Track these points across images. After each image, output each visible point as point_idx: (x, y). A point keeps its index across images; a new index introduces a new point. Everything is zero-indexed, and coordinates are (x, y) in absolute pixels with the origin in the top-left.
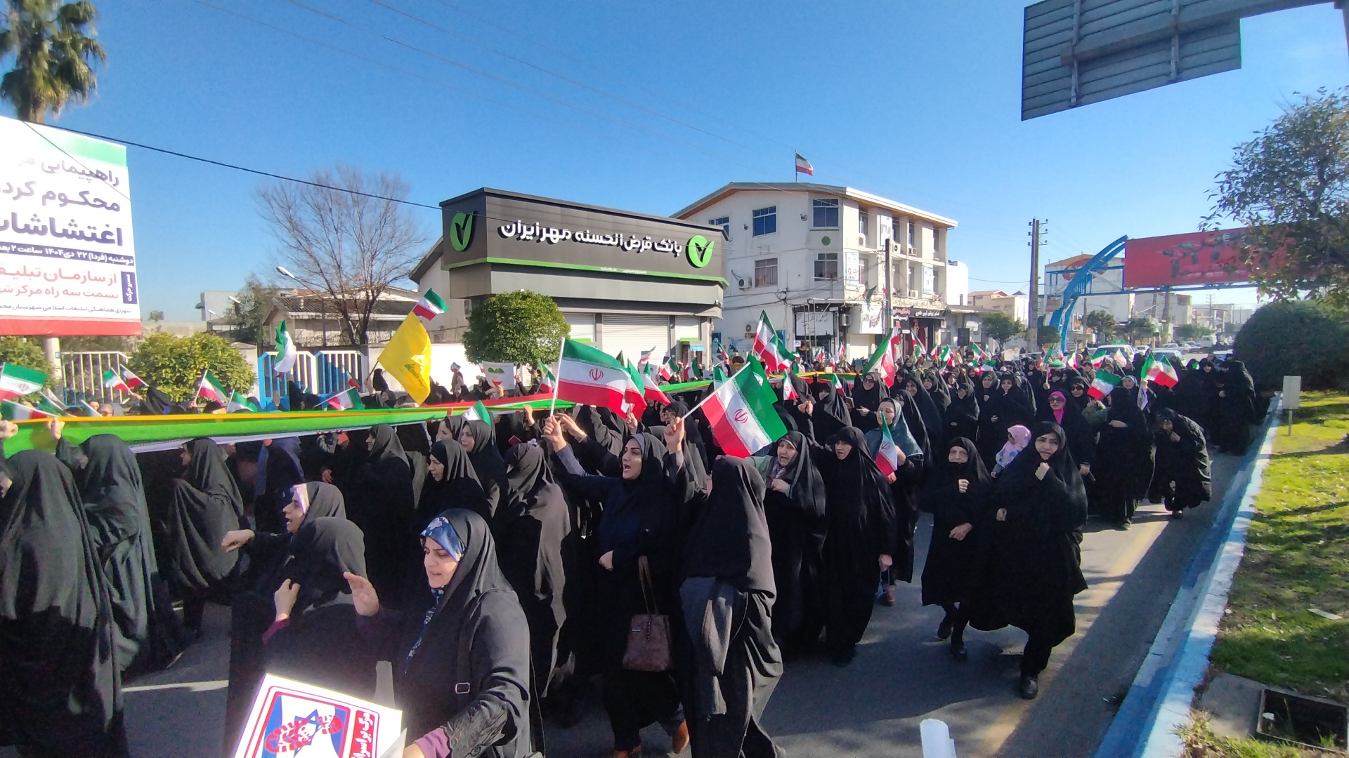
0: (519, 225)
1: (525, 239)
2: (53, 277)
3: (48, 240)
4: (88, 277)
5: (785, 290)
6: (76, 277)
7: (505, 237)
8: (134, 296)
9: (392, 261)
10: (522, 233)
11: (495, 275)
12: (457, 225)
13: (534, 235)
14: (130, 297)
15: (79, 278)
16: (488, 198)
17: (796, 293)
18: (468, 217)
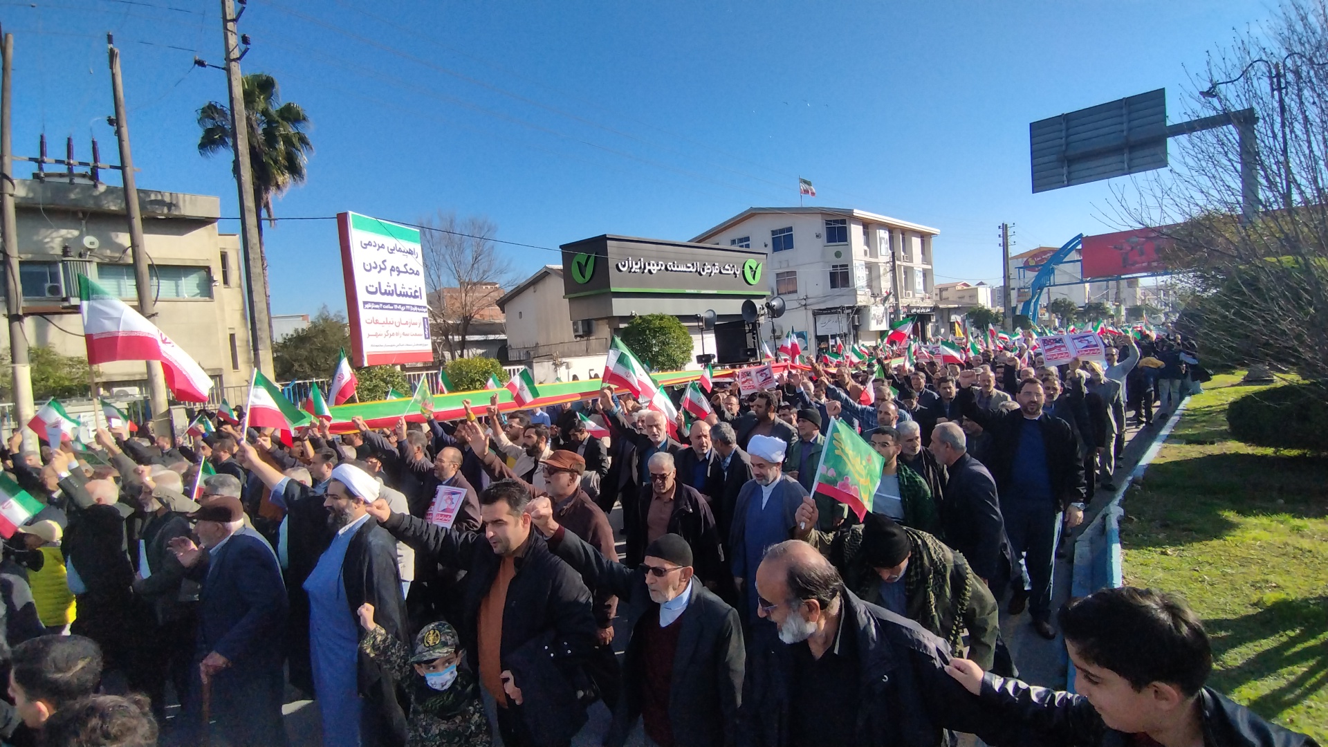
0: (630, 262)
1: (635, 272)
2: (398, 324)
4: (411, 323)
5: (805, 297)
7: (620, 271)
10: (632, 268)
11: (615, 302)
12: (579, 263)
13: (640, 268)
15: (408, 324)
16: (608, 242)
17: (814, 299)
18: (589, 257)
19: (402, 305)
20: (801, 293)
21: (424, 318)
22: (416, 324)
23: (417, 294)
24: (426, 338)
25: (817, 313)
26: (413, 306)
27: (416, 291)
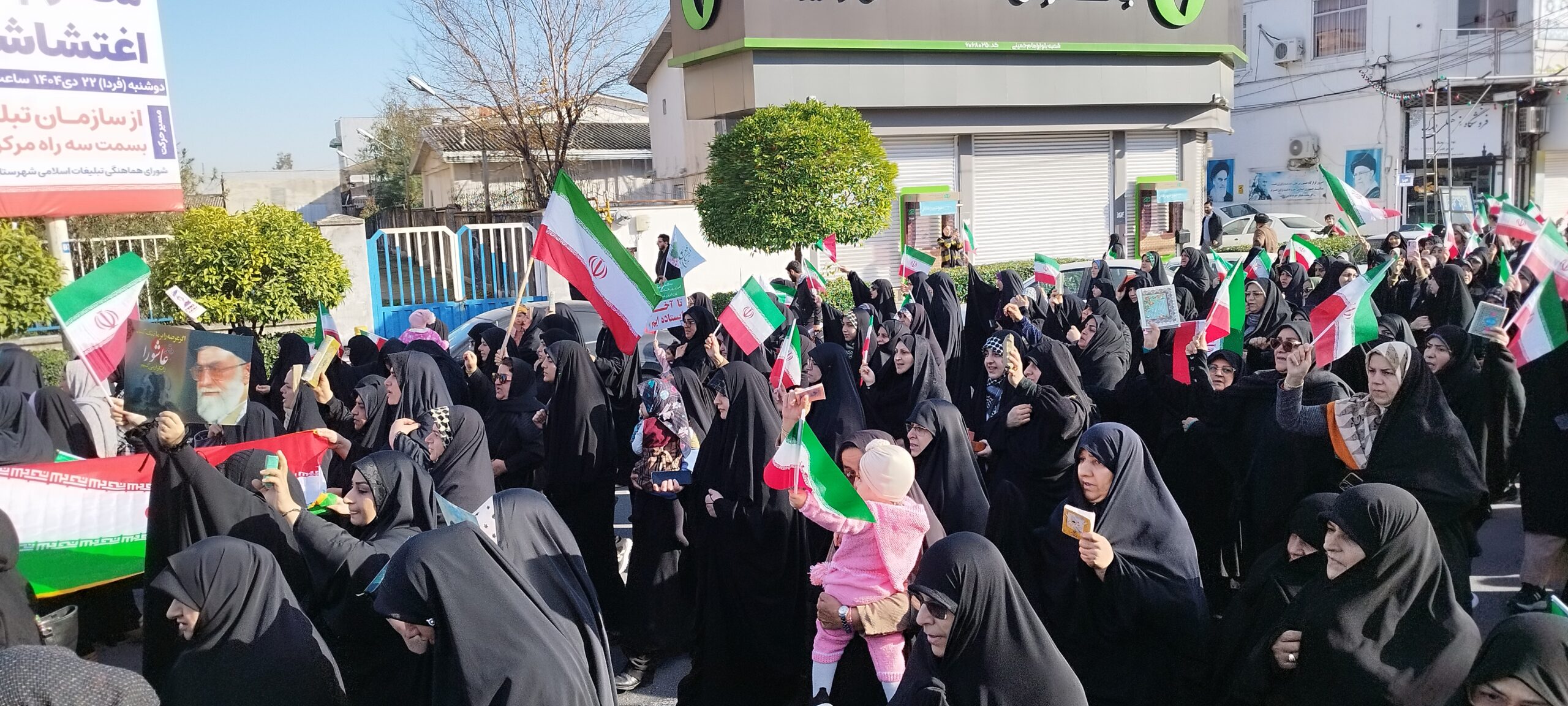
2: (49, 122)
3: (37, 61)
4: (101, 119)
5: (1383, 61)
6: (84, 119)
8: (170, 146)
9: (600, 53)
11: (762, 72)
14: (164, 147)
15: (87, 122)
17: (1411, 66)
19: (65, 76)
20: (1375, 50)
21: (152, 110)
22: (124, 122)
23: (126, 50)
24: (158, 154)
25: (1411, 103)
26: (113, 79)
27: (121, 44)
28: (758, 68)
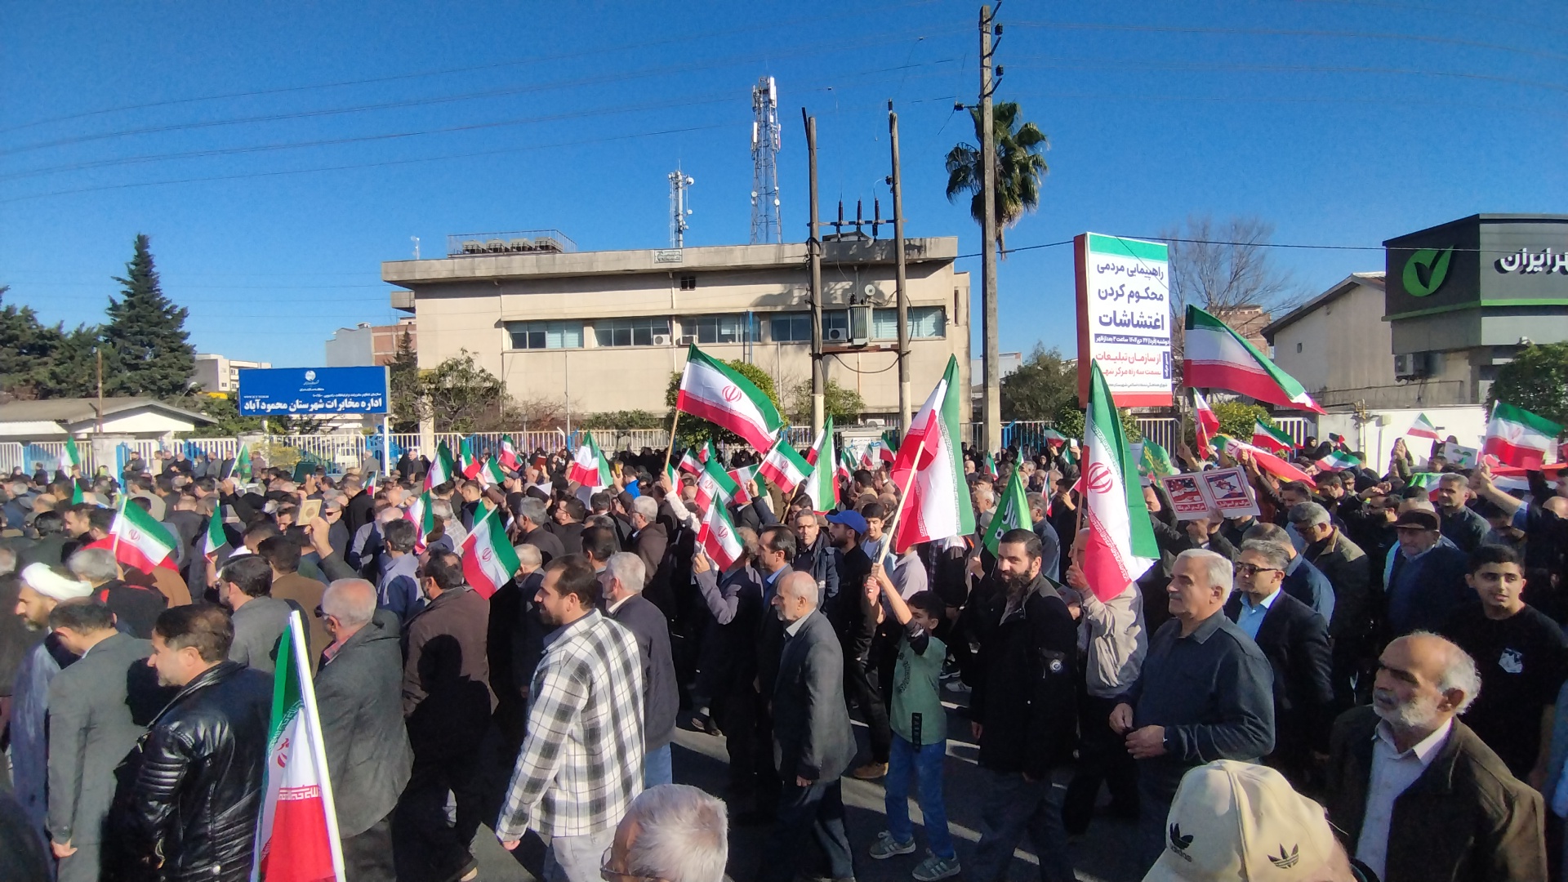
0: (1525, 256)
1: (1533, 272)
2: (1132, 360)
3: (1130, 331)
6: (1143, 359)
7: (1504, 271)
10: (1528, 265)
11: (1487, 323)
12: (1419, 266)
13: (1545, 264)
14: (1168, 372)
16: (1483, 227)
18: (1440, 254)
19: (1139, 338)
21: (1164, 353)
22: (1154, 360)
23: (1158, 324)
24: (1165, 377)
26: (1152, 338)
27: (1157, 320)
28: (1484, 319)
